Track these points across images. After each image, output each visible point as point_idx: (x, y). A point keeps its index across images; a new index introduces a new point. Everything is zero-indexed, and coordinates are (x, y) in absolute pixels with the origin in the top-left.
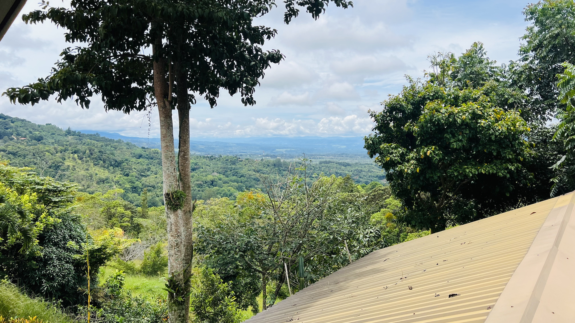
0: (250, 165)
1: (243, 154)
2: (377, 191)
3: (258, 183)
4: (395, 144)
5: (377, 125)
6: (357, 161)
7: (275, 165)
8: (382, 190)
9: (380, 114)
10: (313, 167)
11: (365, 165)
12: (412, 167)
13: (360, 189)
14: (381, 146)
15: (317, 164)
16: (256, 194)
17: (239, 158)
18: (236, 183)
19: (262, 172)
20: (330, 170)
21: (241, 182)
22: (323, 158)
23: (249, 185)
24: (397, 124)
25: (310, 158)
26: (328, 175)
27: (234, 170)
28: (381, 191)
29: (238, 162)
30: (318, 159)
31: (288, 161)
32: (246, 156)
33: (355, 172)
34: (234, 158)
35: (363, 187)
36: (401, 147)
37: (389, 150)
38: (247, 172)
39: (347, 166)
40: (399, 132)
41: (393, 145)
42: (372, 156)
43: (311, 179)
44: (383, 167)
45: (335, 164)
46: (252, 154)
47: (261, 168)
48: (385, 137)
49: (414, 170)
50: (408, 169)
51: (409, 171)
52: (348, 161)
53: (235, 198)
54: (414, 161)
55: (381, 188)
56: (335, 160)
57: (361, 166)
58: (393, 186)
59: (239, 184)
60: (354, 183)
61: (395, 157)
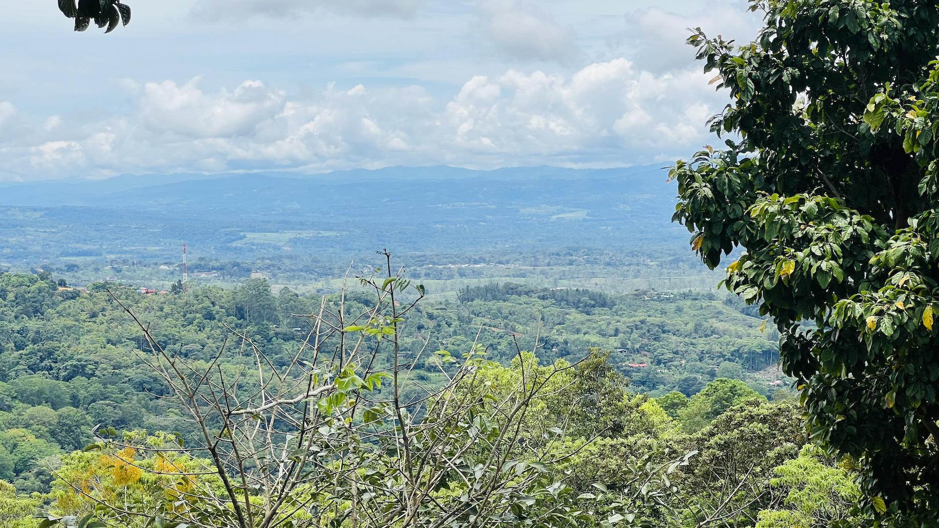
0: (117, 313)
1: (79, 260)
2: (740, 424)
3: (161, 402)
4: (819, 198)
5: (734, 107)
6: (641, 284)
7: (240, 313)
8: (764, 420)
9: (747, 56)
10: (431, 317)
11: (681, 303)
12: (899, 304)
13: (656, 419)
14: (755, 210)
15: (447, 303)
16: (154, 460)
17: (62, 283)
18: (45, 411)
19: (177, 347)
20: (514, 330)
21: (75, 402)
22: (477, 274)
23: (112, 413)
24: (826, 103)
25: (415, 276)
26: (503, 354)
27: (34, 342)
28: (757, 426)
29: (54, 304)
30: (451, 277)
31: (304, 288)
32: (97, 270)
33: (635, 335)
34: (33, 281)
35: (671, 407)
36: (846, 212)
37: (790, 226)
38: (104, 352)
39: (597, 310)
40: (842, 138)
41: (811, 204)
42: (713, 260)
43: (422, 378)
44: (764, 310)
45: (534, 299)
46: (125, 262)
47: (174, 331)
48: (772, 162)
49: (910, 319)
50: (880, 313)
51: (887, 327)
52: (597, 284)
53: (46, 482)
54: (907, 276)
55: (755, 411)
56: (533, 281)
57: (659, 306)
58: (814, 399)
59: (65, 410)
60: (627, 391)
61: (821, 258)
